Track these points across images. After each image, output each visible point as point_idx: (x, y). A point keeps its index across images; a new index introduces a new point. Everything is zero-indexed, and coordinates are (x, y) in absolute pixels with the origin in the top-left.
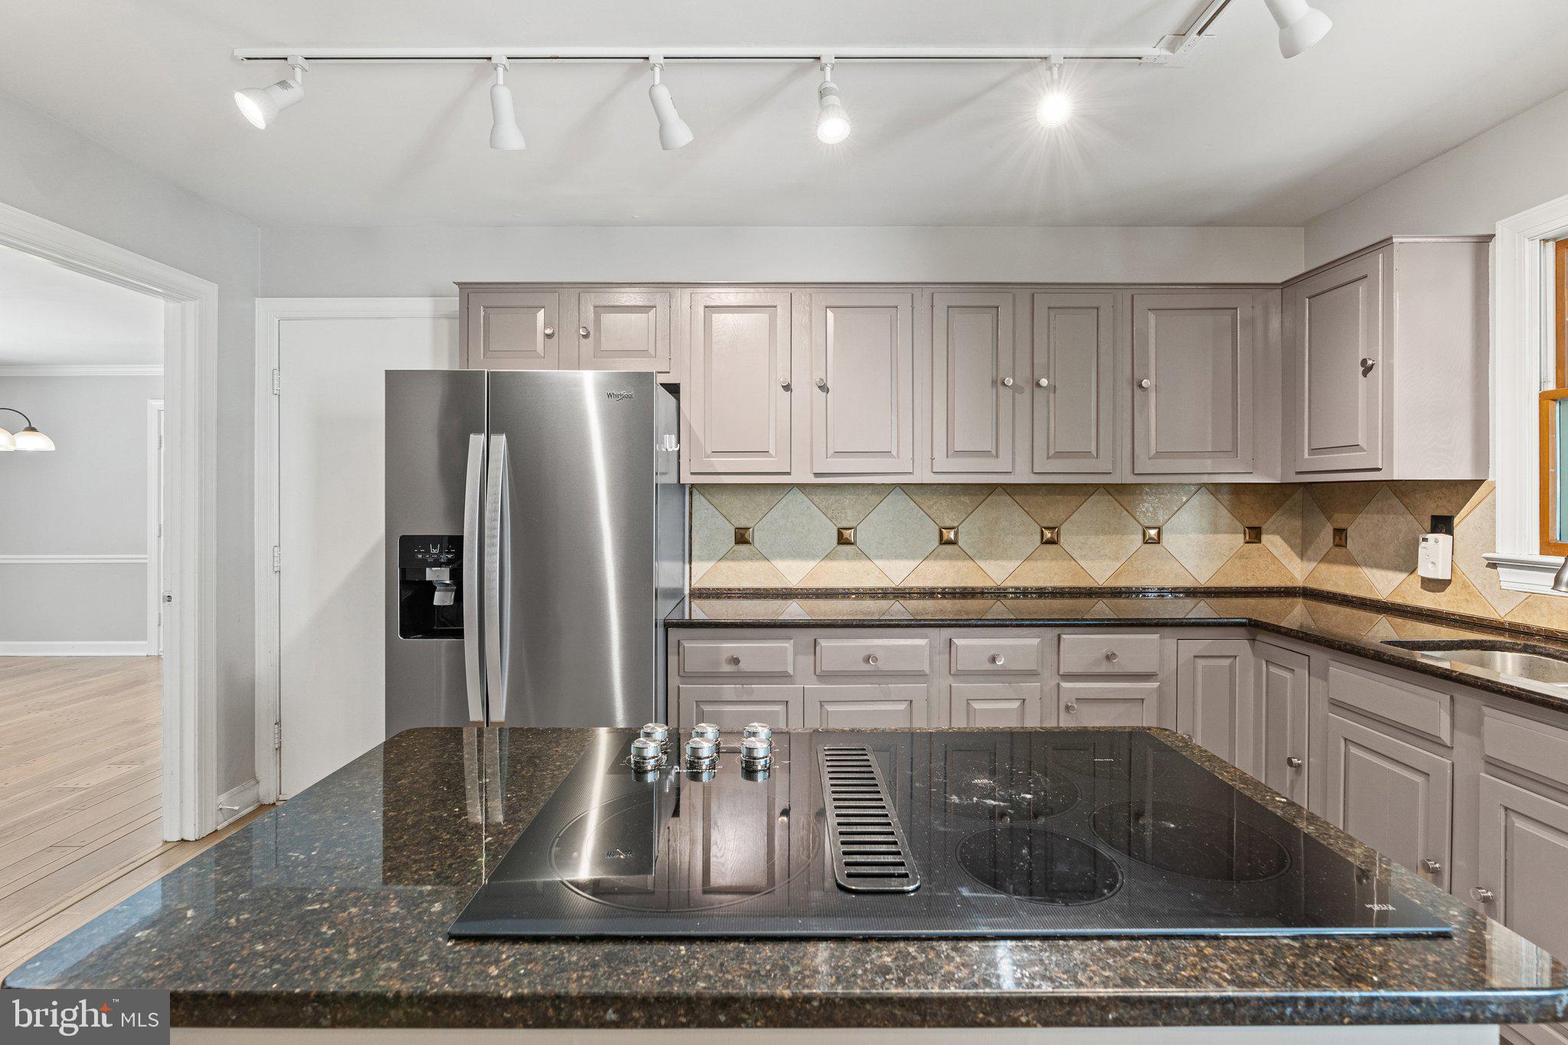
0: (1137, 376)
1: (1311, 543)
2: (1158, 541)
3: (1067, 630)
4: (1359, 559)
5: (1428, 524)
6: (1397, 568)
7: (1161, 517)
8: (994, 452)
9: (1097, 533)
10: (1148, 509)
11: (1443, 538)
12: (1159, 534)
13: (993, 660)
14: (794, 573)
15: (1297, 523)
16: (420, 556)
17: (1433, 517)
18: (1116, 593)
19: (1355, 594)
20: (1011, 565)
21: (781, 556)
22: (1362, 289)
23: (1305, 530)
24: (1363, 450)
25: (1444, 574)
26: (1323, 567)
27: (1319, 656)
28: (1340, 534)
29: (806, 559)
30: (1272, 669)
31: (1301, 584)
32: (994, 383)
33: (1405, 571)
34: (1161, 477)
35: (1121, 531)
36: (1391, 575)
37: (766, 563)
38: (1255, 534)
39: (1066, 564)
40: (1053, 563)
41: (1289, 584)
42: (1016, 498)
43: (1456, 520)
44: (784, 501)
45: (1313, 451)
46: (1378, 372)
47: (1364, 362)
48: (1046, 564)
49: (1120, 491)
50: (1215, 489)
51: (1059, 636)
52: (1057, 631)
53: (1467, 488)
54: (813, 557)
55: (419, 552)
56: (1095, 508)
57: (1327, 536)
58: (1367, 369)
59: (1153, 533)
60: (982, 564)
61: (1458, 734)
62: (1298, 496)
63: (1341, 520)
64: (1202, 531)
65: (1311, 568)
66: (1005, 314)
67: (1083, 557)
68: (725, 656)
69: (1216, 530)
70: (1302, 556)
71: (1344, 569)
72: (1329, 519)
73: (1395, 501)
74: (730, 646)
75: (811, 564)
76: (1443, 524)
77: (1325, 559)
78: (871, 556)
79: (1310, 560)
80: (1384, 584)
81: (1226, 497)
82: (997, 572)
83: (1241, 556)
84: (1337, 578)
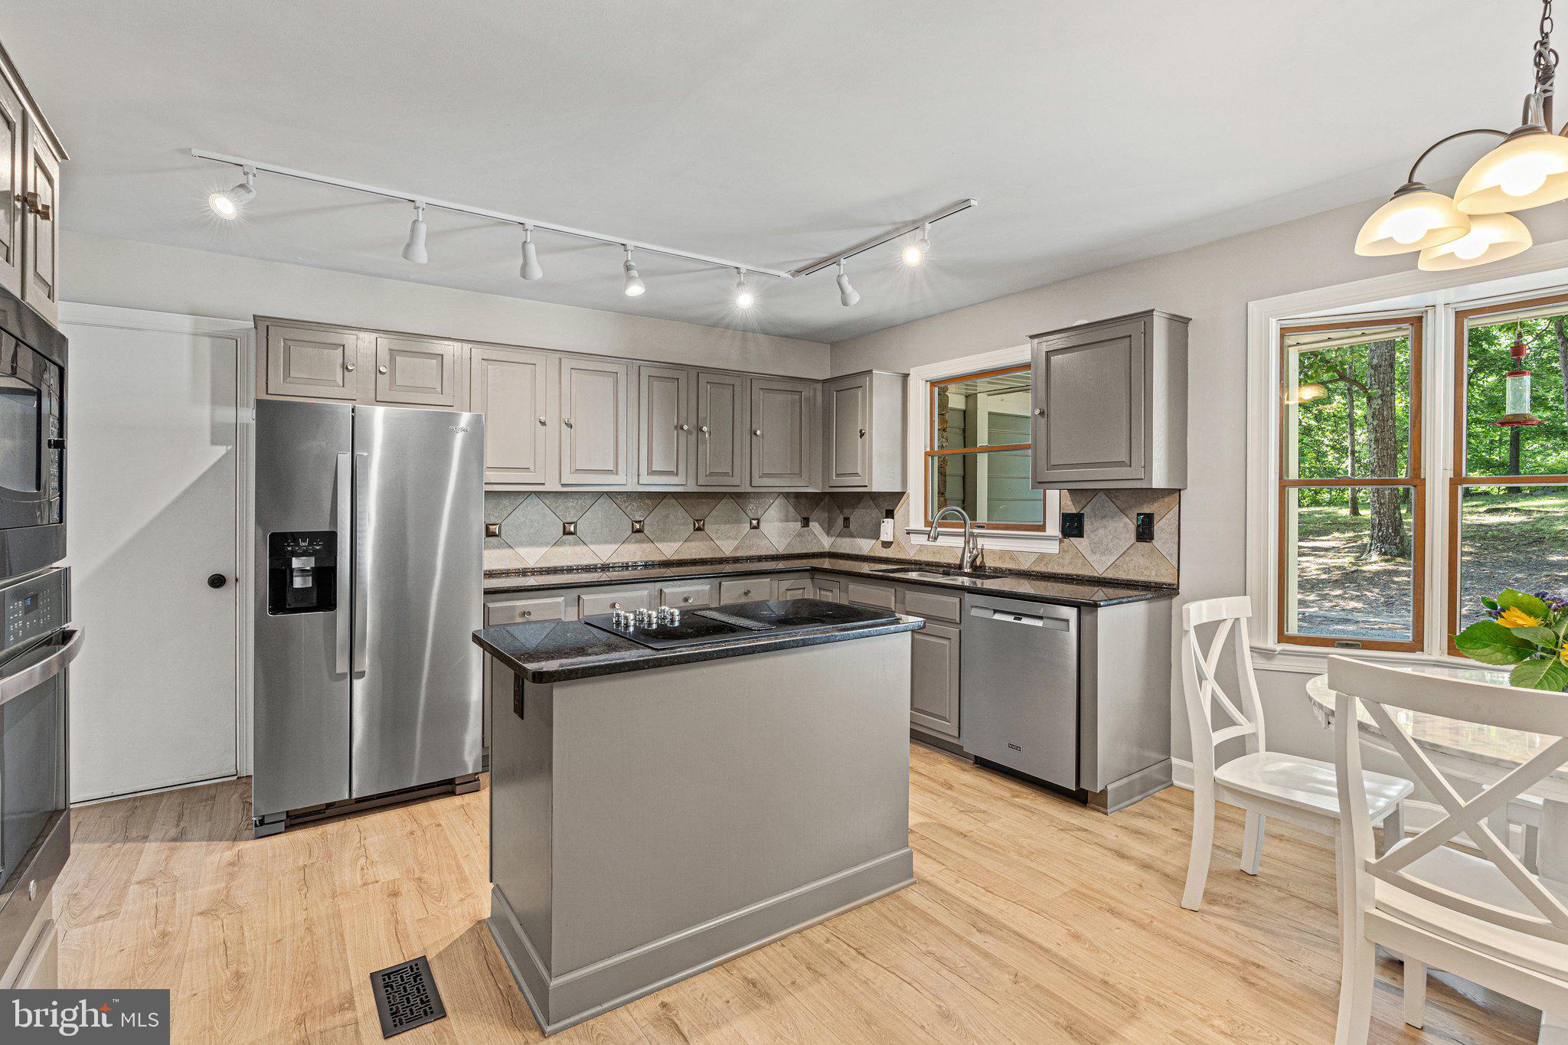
0: (754, 428)
1: (833, 526)
2: (757, 527)
3: (724, 579)
4: (855, 534)
5: (884, 514)
6: (871, 538)
7: (760, 513)
8: (675, 472)
9: (725, 523)
10: (752, 507)
11: (890, 520)
12: (758, 523)
13: (686, 600)
14: (532, 556)
15: (826, 515)
16: (290, 549)
17: (887, 510)
18: (736, 560)
19: (853, 553)
20: (676, 545)
21: (521, 544)
22: (860, 392)
23: (830, 519)
24: (859, 476)
25: (891, 539)
26: (839, 539)
27: (843, 580)
28: (846, 520)
29: (540, 546)
30: (822, 592)
31: (827, 550)
32: (676, 427)
33: (875, 538)
34: (764, 488)
35: (738, 521)
36: (869, 541)
37: (510, 551)
38: (806, 522)
39: (707, 543)
40: (701, 543)
41: (822, 550)
42: (679, 500)
43: (895, 512)
44: (525, 504)
45: (837, 475)
46: (867, 436)
47: (861, 431)
48: (697, 543)
49: (739, 497)
50: (787, 495)
51: (720, 583)
52: (719, 580)
53: (898, 496)
54: (546, 544)
55: (289, 545)
56: (723, 506)
57: (840, 521)
58: (862, 435)
59: (755, 522)
60: (659, 545)
61: (898, 605)
62: (826, 499)
63: (847, 512)
64: (781, 521)
65: (832, 540)
66: (683, 382)
67: (717, 538)
68: (518, 612)
69: (787, 520)
70: (828, 533)
71: (848, 540)
72: (841, 512)
73: (871, 503)
74: (521, 604)
75: (545, 549)
76: (890, 514)
77: (840, 535)
78: (587, 542)
79: (832, 536)
80: (866, 546)
81: (792, 500)
82: (669, 550)
83: (799, 535)
84: (846, 545)
